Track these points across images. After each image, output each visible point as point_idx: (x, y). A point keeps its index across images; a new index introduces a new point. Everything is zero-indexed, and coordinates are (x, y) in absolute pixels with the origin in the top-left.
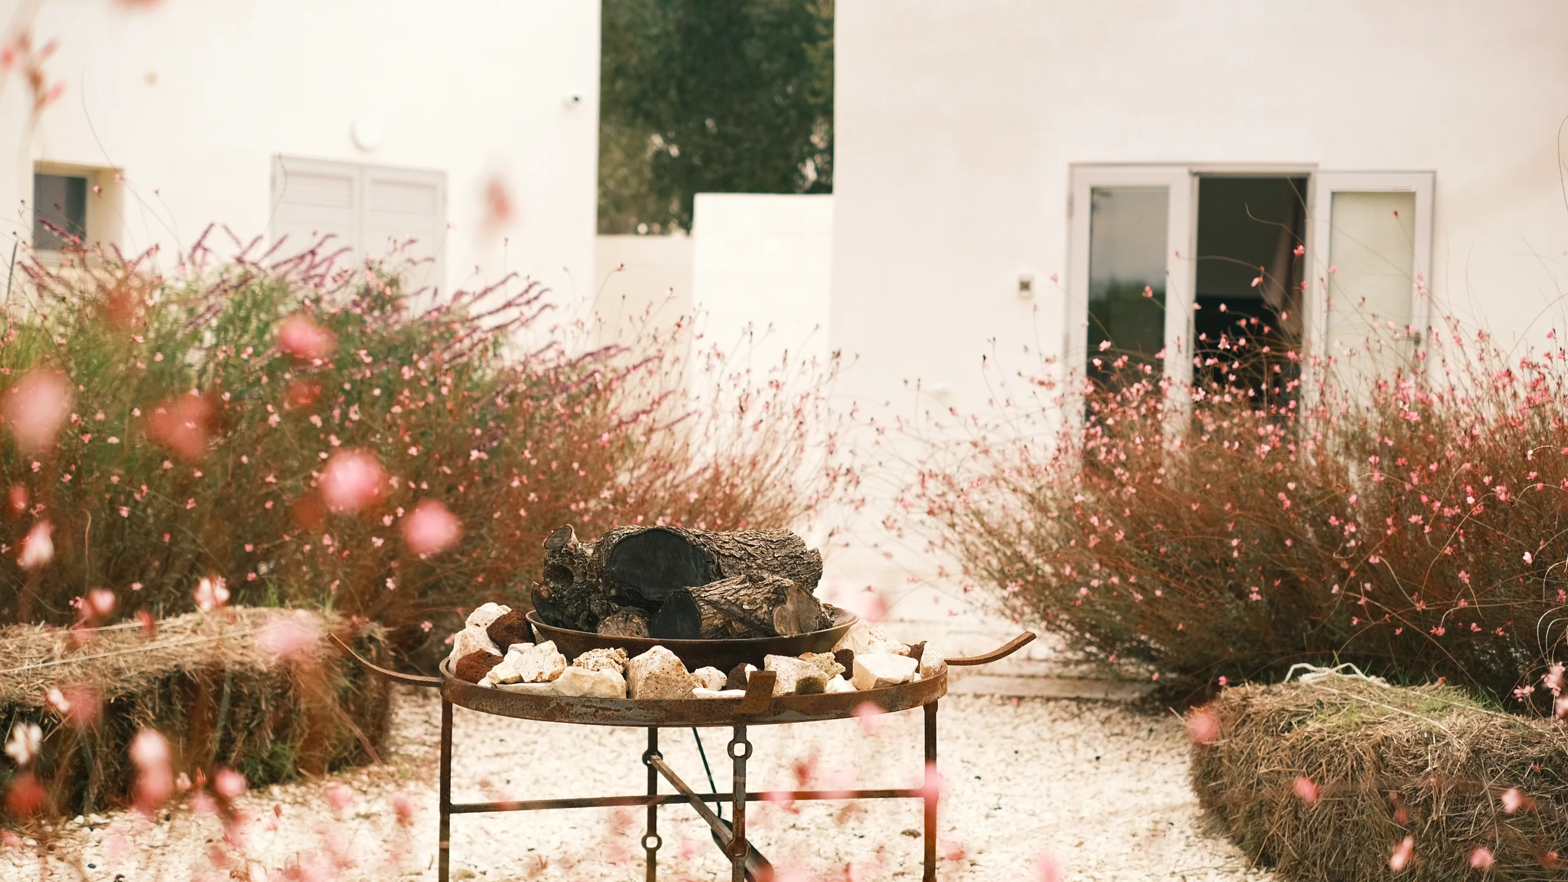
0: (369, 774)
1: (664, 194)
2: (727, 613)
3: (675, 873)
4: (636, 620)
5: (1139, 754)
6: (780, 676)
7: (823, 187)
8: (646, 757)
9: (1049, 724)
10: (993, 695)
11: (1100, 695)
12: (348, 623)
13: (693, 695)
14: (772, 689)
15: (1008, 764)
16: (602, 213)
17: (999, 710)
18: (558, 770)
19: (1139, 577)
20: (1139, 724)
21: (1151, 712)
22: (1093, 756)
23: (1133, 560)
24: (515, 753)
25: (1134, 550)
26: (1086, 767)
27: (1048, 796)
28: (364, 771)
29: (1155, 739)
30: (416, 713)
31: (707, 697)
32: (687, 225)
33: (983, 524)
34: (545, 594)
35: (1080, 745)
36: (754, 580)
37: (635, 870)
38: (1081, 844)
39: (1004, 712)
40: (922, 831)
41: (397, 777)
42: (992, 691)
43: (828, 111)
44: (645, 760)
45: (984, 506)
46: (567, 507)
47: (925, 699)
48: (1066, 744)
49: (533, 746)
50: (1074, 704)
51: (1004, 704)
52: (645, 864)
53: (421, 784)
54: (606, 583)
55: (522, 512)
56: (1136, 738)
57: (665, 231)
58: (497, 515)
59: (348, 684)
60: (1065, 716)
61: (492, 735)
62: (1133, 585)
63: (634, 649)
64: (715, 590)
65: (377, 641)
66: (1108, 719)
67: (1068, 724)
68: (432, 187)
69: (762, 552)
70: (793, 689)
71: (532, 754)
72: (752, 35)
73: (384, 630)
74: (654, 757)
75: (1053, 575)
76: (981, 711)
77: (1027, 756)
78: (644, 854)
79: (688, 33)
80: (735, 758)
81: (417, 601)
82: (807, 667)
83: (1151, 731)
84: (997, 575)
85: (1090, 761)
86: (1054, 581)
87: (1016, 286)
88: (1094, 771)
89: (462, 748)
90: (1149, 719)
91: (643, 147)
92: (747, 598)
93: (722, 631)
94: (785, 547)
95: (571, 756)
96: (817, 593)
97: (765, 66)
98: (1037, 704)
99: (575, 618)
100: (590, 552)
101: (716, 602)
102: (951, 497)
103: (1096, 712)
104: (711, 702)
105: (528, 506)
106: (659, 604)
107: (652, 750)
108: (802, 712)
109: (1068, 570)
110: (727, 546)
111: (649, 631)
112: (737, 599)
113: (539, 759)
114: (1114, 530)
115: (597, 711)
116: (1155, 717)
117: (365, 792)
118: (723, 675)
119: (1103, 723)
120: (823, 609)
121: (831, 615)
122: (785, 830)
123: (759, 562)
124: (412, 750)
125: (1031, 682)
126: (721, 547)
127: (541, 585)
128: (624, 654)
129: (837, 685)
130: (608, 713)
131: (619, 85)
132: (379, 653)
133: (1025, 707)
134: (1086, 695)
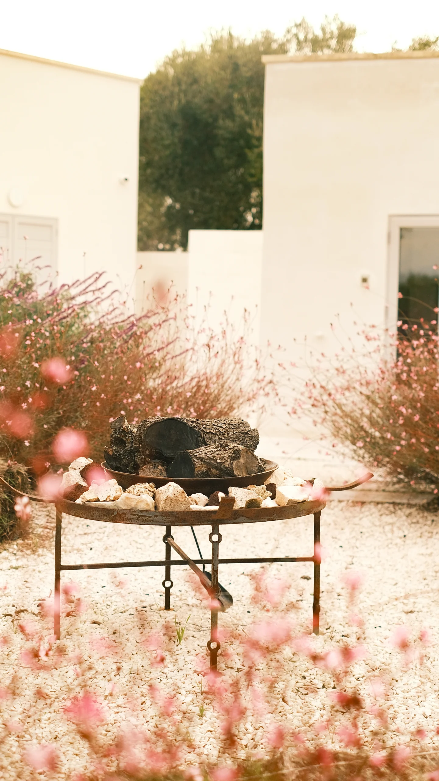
0: (17, 545)
1: (172, 230)
2: (208, 464)
3: (180, 600)
4: (160, 467)
5: (427, 534)
6: (237, 499)
7: (257, 226)
8: (165, 539)
9: (379, 517)
10: (348, 501)
11: (405, 501)
12: (6, 464)
13: (190, 509)
14: (233, 506)
15: (357, 539)
16: (140, 240)
17: (352, 509)
18: (118, 542)
19: (426, 439)
20: (426, 517)
21: (432, 511)
22: (402, 535)
23: (424, 430)
24: (95, 533)
25: (424, 426)
26: (399, 541)
27: (379, 557)
28: (15, 543)
29: (435, 525)
30: (42, 511)
31: (198, 510)
32: (184, 245)
33: (343, 411)
34: (111, 453)
35: (395, 529)
36: (223, 446)
37: (159, 598)
38: (396, 584)
39: (355, 510)
40: (312, 576)
41: (32, 546)
42: (348, 498)
43: (259, 185)
44: (164, 540)
45: (344, 401)
46: (121, 401)
47: (314, 510)
48: (388, 528)
49: (104, 529)
50: (391, 506)
51: (354, 506)
52: (164, 595)
53: (45, 550)
54: (143, 447)
55: (98, 404)
56: (425, 525)
57: (172, 249)
58: (85, 404)
59: (6, 497)
60: (387, 512)
61: (83, 523)
62: (423, 444)
63: (159, 483)
64: (202, 452)
65: (22, 474)
66: (410, 515)
67: (389, 517)
68: (50, 227)
69: (227, 431)
70: (244, 506)
71: (104, 533)
72: (218, 145)
73: (26, 468)
74: (169, 539)
75: (380, 438)
76: (342, 510)
77: (367, 535)
78: (164, 590)
79: (185, 144)
80: (213, 542)
81: (43, 451)
82: (251, 494)
83: (433, 521)
84: (350, 438)
85: (401, 538)
86: (381, 442)
87: (359, 280)
88: (403, 543)
89: (66, 530)
90: (432, 514)
91: (161, 205)
92: (219, 456)
93: (206, 474)
94: (239, 427)
95: (125, 535)
96: (256, 453)
97: (226, 161)
98: (372, 506)
99: (127, 466)
100: (135, 430)
101: (203, 458)
102: (325, 397)
103: (404, 510)
104: (200, 512)
105: (102, 400)
106: (172, 459)
107: (168, 535)
108: (249, 518)
109: (389, 436)
110: (208, 427)
111: (167, 473)
112: (214, 457)
113: (108, 536)
114: (413, 415)
115: (139, 517)
116: (435, 513)
117: (15, 554)
118: (206, 498)
119: (407, 516)
120: (260, 461)
121: (264, 465)
122: (238, 576)
123: (225, 436)
124: (39, 531)
125: (369, 493)
126: (205, 428)
127: (109, 448)
128: (153, 486)
129: (268, 503)
130: (145, 518)
131: (149, 171)
132: (23, 480)
133: (366, 508)
134: (398, 501)
